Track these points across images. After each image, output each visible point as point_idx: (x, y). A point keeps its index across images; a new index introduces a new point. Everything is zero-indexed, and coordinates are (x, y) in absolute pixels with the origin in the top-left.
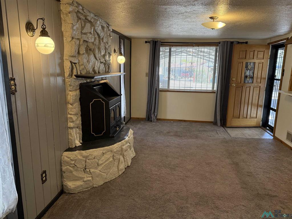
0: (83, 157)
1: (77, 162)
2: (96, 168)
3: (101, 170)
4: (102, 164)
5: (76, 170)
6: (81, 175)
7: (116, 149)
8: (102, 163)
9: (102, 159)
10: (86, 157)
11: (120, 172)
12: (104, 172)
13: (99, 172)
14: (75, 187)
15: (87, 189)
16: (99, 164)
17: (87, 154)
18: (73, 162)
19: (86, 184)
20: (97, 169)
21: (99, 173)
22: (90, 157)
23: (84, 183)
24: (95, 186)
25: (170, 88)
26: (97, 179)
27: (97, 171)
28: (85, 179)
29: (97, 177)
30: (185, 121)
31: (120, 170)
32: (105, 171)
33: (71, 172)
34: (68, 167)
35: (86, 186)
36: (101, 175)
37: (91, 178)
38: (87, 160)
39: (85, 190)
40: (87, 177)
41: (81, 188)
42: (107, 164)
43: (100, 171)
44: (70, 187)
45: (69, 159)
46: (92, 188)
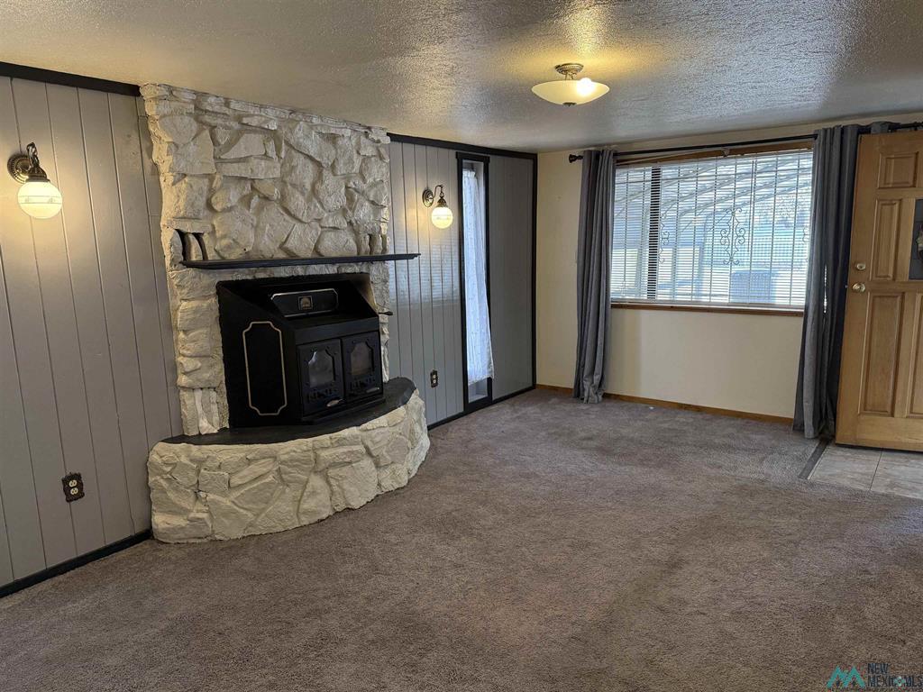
0: (191, 461)
1: (176, 469)
2: (223, 494)
3: (236, 501)
4: (240, 486)
5: (176, 489)
6: (187, 502)
7: (288, 453)
8: (240, 483)
9: (241, 474)
10: (200, 462)
11: (303, 519)
12: (245, 506)
13: (229, 504)
14: (168, 529)
15: (198, 541)
16: (231, 485)
17: (202, 456)
18: (169, 469)
19: (194, 527)
20: (226, 496)
21: (230, 507)
22: (208, 464)
23: (188, 522)
24: (218, 537)
25: (659, 298)
26: (226, 521)
27: (226, 502)
28: (192, 515)
29: (225, 515)
30: (699, 409)
31: (304, 513)
32: (250, 506)
33: (163, 491)
34: (158, 477)
35: (194, 532)
36: (235, 512)
37: (205, 516)
38: (202, 471)
39: (193, 541)
40: (198, 512)
41: (182, 536)
42: (254, 488)
43: (233, 502)
44: (157, 525)
45: (159, 461)
46: (211, 540)
